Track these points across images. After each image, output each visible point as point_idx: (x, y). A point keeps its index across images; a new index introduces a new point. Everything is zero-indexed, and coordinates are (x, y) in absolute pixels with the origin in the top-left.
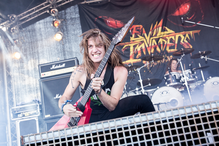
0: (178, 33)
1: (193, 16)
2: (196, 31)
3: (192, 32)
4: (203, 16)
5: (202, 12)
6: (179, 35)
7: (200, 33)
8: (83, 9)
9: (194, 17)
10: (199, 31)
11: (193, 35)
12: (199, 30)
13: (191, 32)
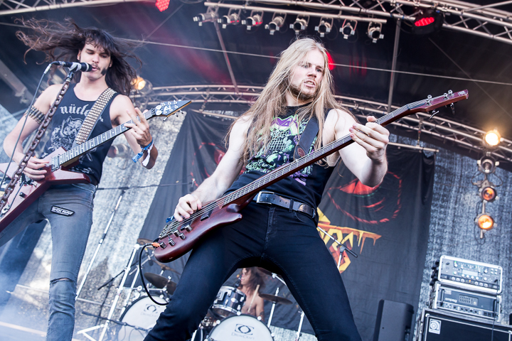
0: (335, 227)
1: (378, 203)
2: (372, 235)
3: (364, 233)
4: (397, 211)
5: (398, 203)
6: (335, 231)
7: (377, 240)
8: (190, 122)
9: (380, 206)
10: (380, 236)
11: (364, 239)
12: (379, 234)
13: (362, 232)
